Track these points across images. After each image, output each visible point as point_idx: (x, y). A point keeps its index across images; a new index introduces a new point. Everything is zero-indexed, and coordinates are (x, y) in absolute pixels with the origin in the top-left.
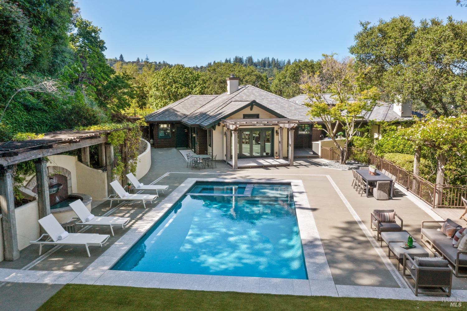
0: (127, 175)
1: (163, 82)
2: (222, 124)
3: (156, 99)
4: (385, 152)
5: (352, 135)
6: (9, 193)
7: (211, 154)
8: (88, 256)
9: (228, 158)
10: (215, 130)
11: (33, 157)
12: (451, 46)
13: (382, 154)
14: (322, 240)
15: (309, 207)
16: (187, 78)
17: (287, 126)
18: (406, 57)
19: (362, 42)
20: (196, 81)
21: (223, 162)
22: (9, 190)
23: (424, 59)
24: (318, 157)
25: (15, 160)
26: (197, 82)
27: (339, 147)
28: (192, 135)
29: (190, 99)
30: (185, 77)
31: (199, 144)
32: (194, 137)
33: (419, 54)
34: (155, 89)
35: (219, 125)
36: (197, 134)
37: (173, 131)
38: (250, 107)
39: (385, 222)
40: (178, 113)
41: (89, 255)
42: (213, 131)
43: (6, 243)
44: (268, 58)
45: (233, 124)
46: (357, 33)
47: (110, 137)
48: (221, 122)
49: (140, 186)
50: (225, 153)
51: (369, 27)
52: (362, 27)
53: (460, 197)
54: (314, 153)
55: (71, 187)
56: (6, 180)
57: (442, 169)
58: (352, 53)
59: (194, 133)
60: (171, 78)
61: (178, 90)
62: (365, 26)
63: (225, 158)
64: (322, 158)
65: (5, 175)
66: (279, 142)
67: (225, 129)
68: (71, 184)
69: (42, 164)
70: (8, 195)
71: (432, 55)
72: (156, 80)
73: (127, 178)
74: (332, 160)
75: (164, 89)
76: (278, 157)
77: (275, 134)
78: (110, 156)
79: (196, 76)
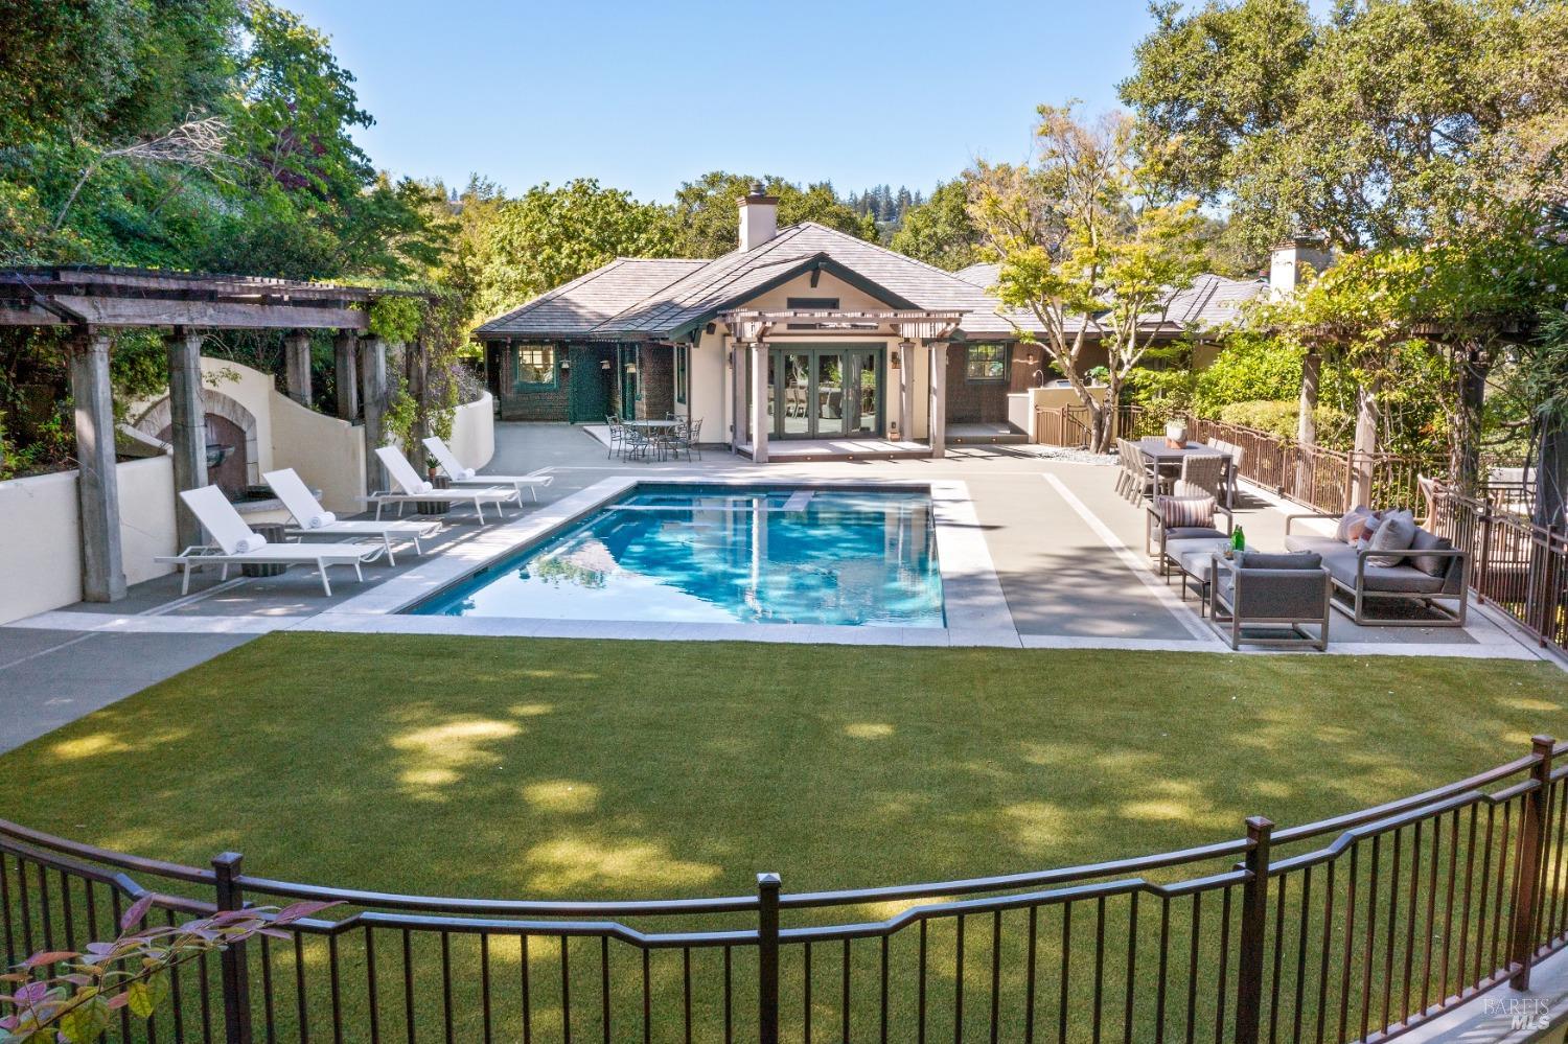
0: (426, 441)
1: (529, 234)
2: (721, 327)
3: (507, 292)
4: (1224, 402)
5: (1129, 362)
6: (101, 403)
7: (685, 419)
8: (325, 595)
9: (739, 434)
10: (697, 346)
11: (164, 316)
12: (1420, 62)
13: (1216, 408)
14: (998, 573)
15: (978, 523)
16: (609, 225)
17: (925, 331)
18: (1291, 102)
19: (1155, 63)
20: (639, 233)
21: (724, 448)
22: (100, 395)
23: (1341, 106)
24: (1026, 441)
25: (117, 311)
26: (643, 236)
27: (1089, 400)
28: (624, 369)
29: (620, 270)
30: (604, 218)
31: (648, 398)
32: (633, 376)
33: (1328, 91)
34: (504, 260)
35: (711, 329)
36: (641, 366)
37: (565, 366)
38: (810, 273)
39: (1183, 526)
40: (581, 311)
41: (329, 593)
42: (693, 350)
43: (89, 550)
44: (887, 189)
45: (754, 319)
46: (1143, 41)
47: (376, 313)
48: (716, 321)
49: (464, 475)
50: (729, 422)
51: (1177, 18)
52: (1156, 20)
53: (1414, 476)
54: (1015, 429)
55: (256, 463)
56: (94, 363)
57: (1369, 406)
58: (1128, 103)
59: (633, 361)
60: (556, 221)
61: (578, 262)
62: (1165, 15)
63: (729, 438)
64: (1037, 443)
65: (90, 349)
66: (903, 388)
67: (732, 340)
68: (257, 453)
69: (188, 345)
70: (98, 407)
71: (1365, 93)
72: (507, 228)
73: (424, 449)
74: (1069, 445)
75: (534, 257)
76: (896, 436)
77: (889, 364)
78: (375, 377)
79: (640, 218)
